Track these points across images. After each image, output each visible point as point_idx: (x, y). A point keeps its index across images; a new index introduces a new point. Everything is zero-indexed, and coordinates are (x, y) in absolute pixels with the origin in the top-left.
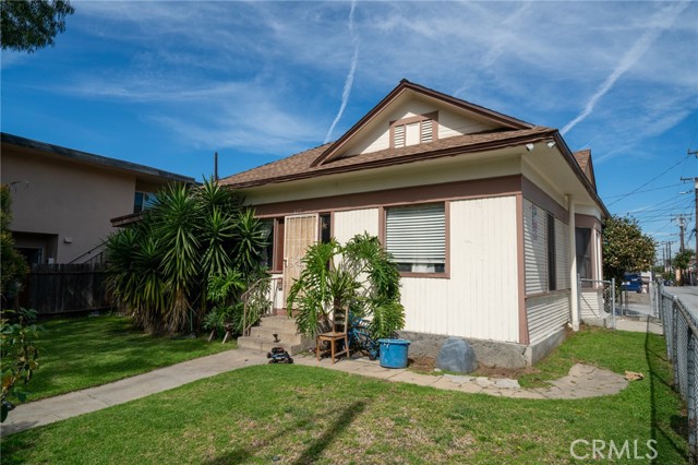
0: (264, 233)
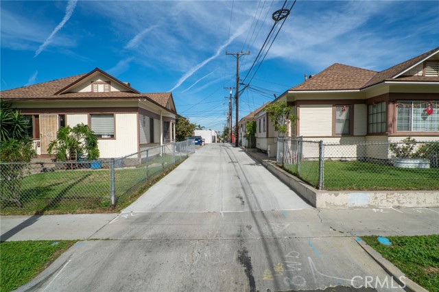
0: (26, 121)
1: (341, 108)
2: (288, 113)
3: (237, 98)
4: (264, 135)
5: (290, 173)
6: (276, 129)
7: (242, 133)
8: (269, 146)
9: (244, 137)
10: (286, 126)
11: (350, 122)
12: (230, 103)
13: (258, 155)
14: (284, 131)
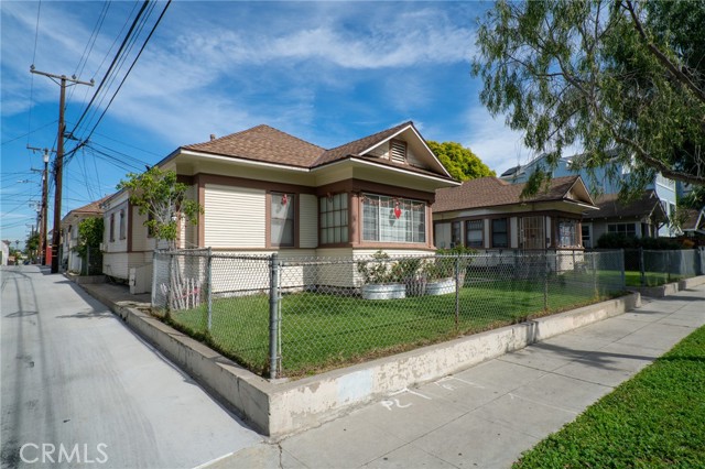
1: (280, 198)
2: (178, 198)
3: (58, 169)
4: (122, 245)
5: (188, 333)
6: (151, 232)
7: (69, 242)
8: (133, 270)
9: (74, 250)
10: (173, 226)
11: (292, 223)
12: (45, 182)
13: (104, 291)
14: (171, 236)
